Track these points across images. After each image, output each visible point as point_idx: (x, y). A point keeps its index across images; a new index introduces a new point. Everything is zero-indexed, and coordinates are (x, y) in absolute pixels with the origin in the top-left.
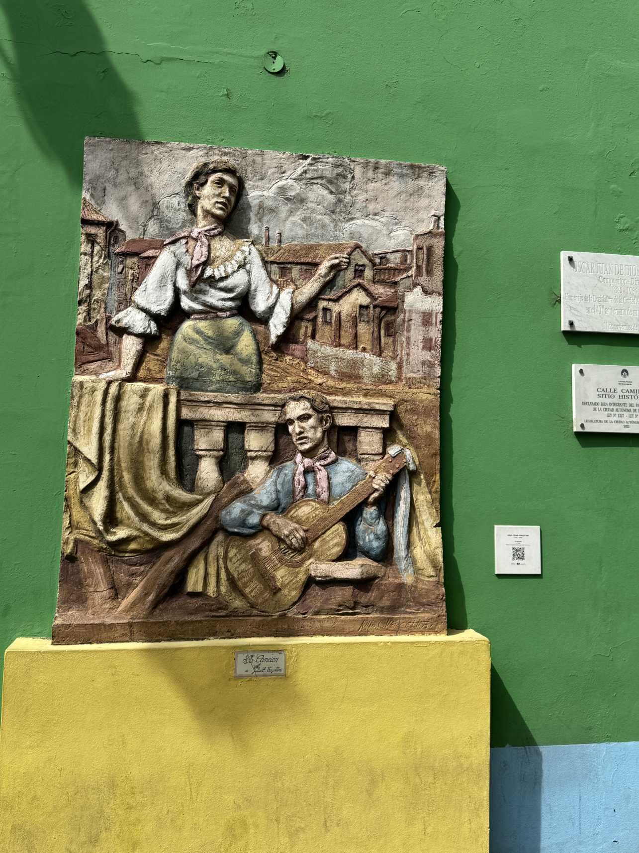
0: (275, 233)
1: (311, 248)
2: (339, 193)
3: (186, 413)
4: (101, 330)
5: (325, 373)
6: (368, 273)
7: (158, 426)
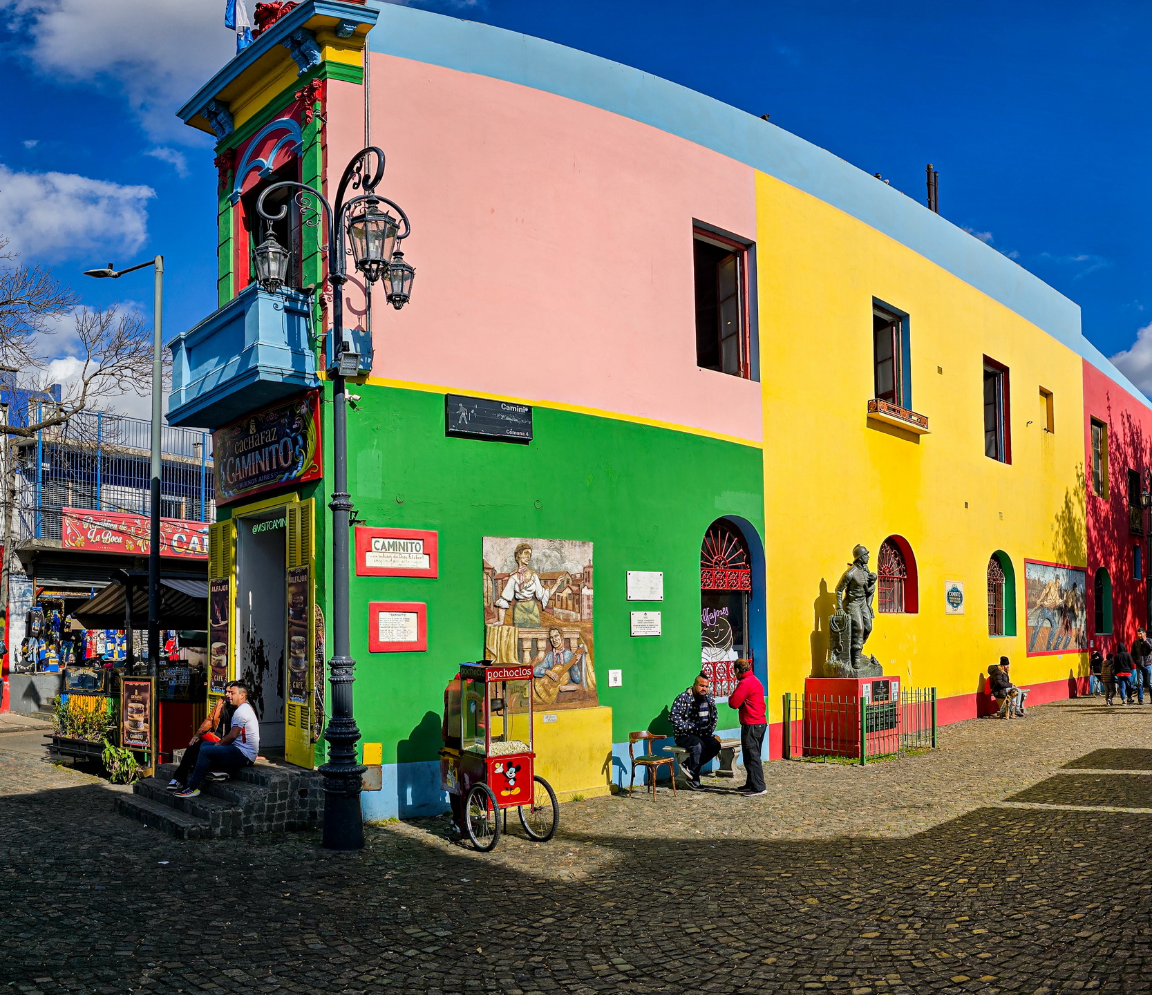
0: (541, 569)
1: (553, 573)
2: (560, 553)
3: (521, 636)
4: (492, 606)
5: (559, 619)
6: (571, 582)
7: (513, 641)
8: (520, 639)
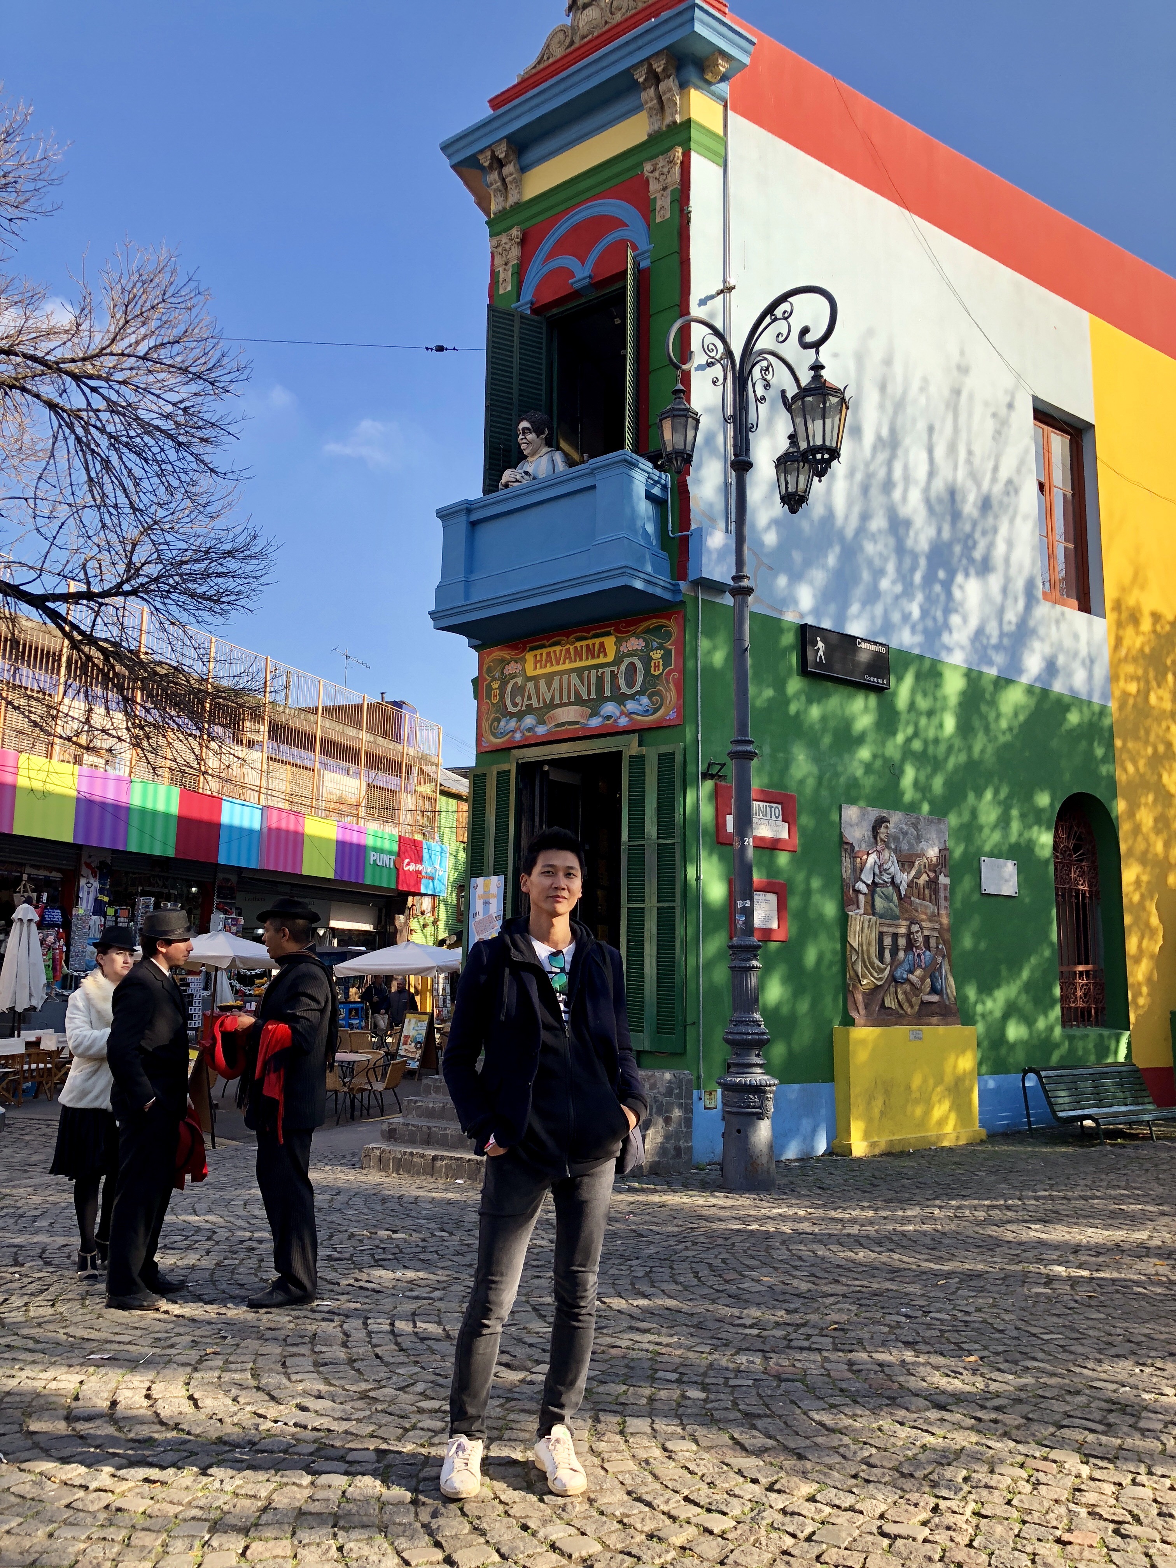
2: (917, 830)
5: (918, 911)
7: (874, 936)
8: (881, 934)
